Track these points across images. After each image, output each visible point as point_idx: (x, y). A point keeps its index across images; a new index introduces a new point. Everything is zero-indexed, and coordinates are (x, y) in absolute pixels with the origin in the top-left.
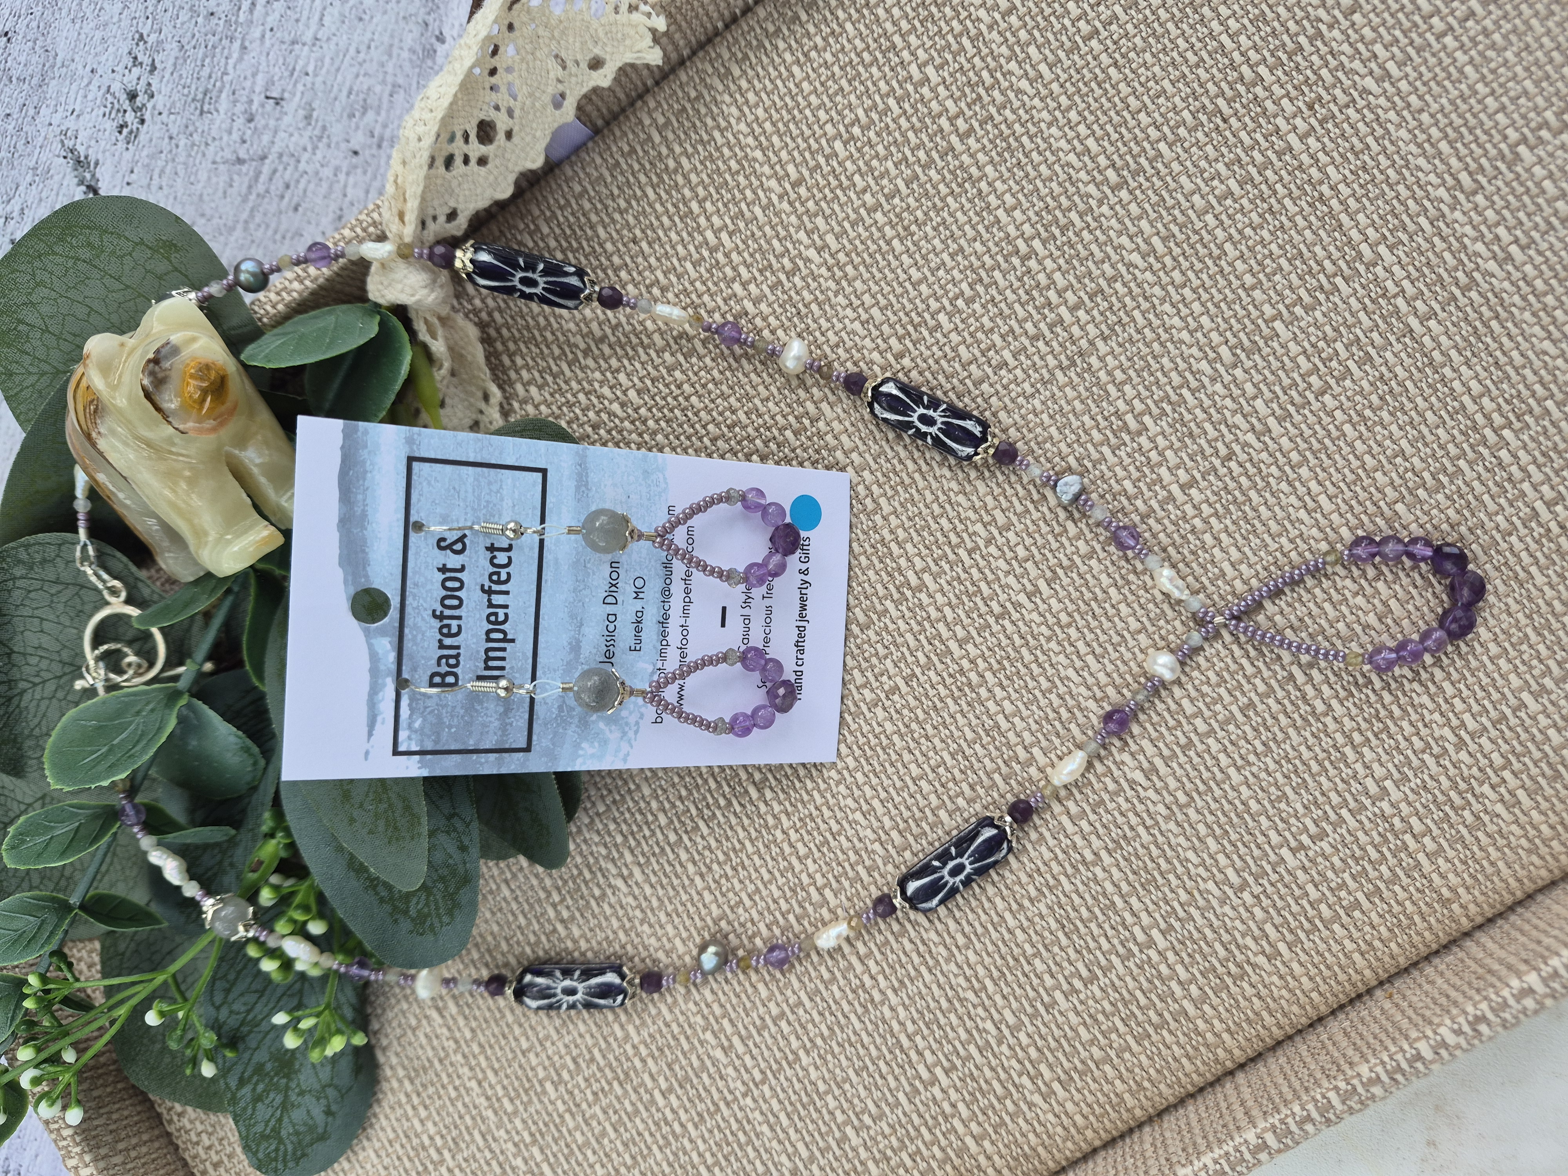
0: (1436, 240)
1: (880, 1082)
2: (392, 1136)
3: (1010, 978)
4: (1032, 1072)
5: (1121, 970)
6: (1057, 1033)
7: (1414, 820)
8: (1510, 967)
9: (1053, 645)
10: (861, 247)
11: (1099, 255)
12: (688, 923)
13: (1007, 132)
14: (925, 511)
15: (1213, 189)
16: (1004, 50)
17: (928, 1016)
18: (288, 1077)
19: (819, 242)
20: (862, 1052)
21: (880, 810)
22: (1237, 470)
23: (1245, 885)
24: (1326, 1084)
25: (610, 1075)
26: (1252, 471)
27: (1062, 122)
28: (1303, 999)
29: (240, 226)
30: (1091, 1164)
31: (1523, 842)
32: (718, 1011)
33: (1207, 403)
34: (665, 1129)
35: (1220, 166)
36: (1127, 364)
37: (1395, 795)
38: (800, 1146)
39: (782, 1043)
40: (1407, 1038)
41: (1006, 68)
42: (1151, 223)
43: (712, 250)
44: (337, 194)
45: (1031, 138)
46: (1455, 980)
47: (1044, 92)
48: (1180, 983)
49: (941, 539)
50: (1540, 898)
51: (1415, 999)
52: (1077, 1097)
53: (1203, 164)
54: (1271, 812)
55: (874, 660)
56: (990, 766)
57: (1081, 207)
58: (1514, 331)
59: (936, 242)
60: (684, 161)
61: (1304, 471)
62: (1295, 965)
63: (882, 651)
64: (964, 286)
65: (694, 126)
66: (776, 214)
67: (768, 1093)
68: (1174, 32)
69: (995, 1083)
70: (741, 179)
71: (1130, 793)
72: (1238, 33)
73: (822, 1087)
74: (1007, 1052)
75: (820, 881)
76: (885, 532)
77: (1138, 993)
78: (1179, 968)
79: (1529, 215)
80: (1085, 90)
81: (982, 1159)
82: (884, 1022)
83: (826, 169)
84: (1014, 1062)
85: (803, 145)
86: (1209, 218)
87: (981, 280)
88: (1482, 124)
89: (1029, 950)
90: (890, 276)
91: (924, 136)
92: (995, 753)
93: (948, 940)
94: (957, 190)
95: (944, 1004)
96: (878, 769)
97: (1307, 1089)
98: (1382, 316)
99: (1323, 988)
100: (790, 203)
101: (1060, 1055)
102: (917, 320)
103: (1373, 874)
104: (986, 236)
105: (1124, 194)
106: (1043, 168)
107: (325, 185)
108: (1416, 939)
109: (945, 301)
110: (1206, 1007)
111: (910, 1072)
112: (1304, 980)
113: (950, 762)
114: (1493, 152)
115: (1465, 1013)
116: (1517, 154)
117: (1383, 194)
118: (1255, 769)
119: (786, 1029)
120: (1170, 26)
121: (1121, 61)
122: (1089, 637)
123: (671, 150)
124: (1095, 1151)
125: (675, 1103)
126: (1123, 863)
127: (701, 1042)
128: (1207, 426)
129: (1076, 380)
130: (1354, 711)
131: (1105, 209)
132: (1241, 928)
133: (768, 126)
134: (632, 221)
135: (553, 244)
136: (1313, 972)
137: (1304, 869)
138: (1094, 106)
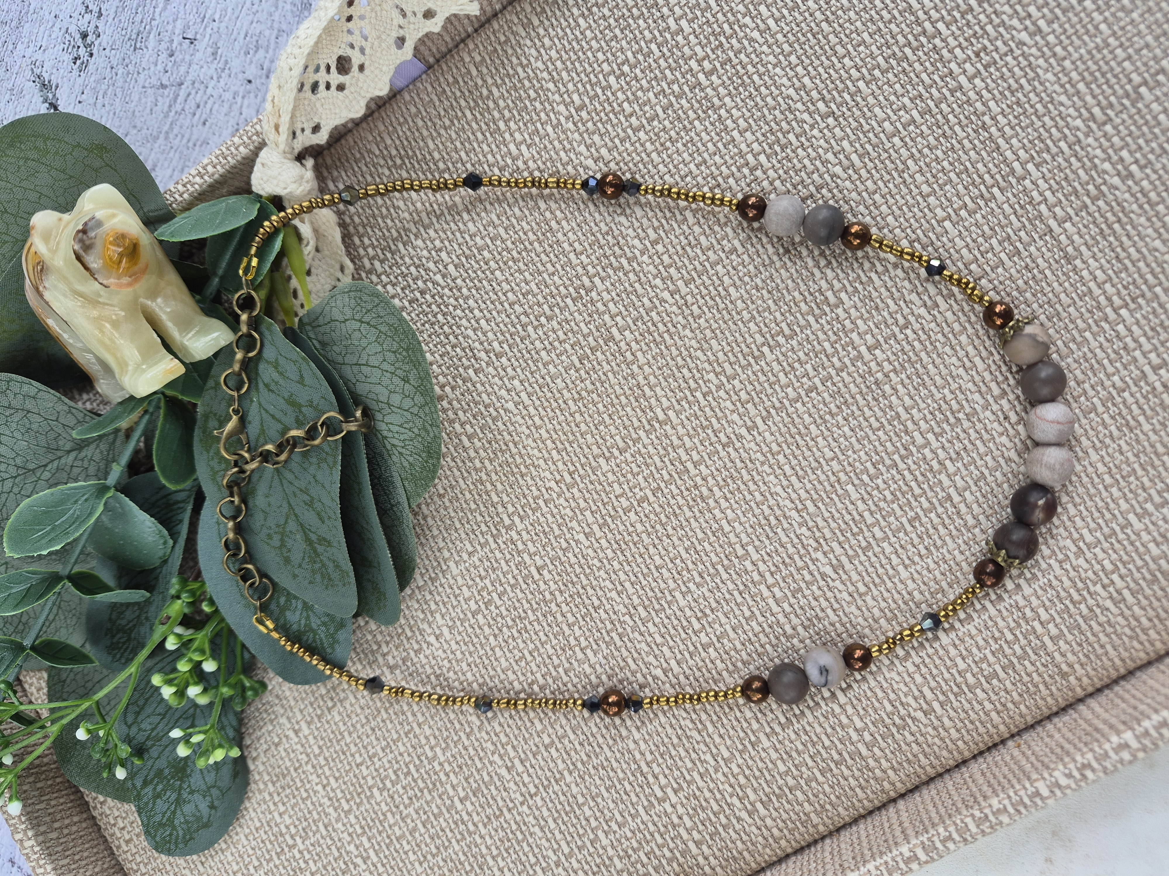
0: (1073, 160)
1: (625, 797)
2: (258, 824)
3: (725, 721)
4: (741, 794)
5: (811, 719)
6: (761, 765)
7: (1041, 611)
8: (1111, 727)
9: (766, 468)
10: (626, 158)
11: (810, 168)
12: (484, 671)
13: (742, 71)
14: (672, 363)
15: (900, 118)
16: (741, 8)
17: (662, 749)
18: (181, 779)
19: (596, 155)
20: (612, 774)
22: (911, 336)
23: (908, 656)
24: (965, 812)
25: (422, 785)
26: (923, 337)
27: (785, 63)
28: (951, 746)
29: (162, 136)
30: (784, 866)
31: (1127, 630)
32: (504, 740)
34: (462, 827)
35: (906, 100)
37: (1027, 591)
38: (563, 843)
39: (552, 765)
40: (1029, 779)
41: (743, 21)
42: (851, 143)
43: (514, 159)
44: (235, 112)
45: (760, 76)
46: (1069, 735)
47: (771, 41)
48: (856, 730)
49: (683, 385)
50: (1138, 674)
51: (1037, 749)
52: (775, 814)
53: (892, 98)
55: (629, 476)
56: (715, 559)
57: (798, 130)
58: (1133, 232)
59: (685, 155)
60: (495, 90)
61: (964, 339)
62: (946, 720)
63: (636, 470)
64: (705, 189)
65: (503, 63)
66: (563, 132)
67: (540, 803)
69: (712, 801)
70: (537, 104)
71: (822, 583)
73: (581, 800)
74: (723, 779)
75: (584, 644)
76: (640, 378)
77: (824, 737)
78: (855, 718)
79: (1147, 142)
80: (803, 39)
81: (700, 859)
82: (629, 752)
83: (603, 98)
84: (727, 786)
85: (585, 79)
86: (896, 140)
87: (719, 185)
88: (1112, 70)
91: (677, 74)
92: (719, 549)
94: (702, 115)
95: (675, 741)
96: (630, 559)
97: (950, 816)
98: (1029, 219)
99: (967, 738)
100: (575, 124)
101: (762, 782)
103: (1008, 651)
104: (724, 151)
105: (831, 120)
106: (769, 99)
107: (226, 105)
108: (1040, 702)
110: (876, 750)
111: (648, 791)
112: (953, 731)
113: (685, 555)
114: (1120, 92)
115: (1074, 760)
116: (1139, 93)
117: (1033, 123)
118: (918, 568)
119: (555, 754)
121: (832, 18)
122: (794, 462)
123: (485, 81)
124: (787, 856)
125: (470, 808)
126: (815, 637)
127: (491, 763)
128: (890, 302)
131: (816, 132)
132: (905, 689)
133: (559, 64)
134: (454, 136)
135: (394, 152)
136: (960, 725)
137: (955, 646)
138: (810, 52)
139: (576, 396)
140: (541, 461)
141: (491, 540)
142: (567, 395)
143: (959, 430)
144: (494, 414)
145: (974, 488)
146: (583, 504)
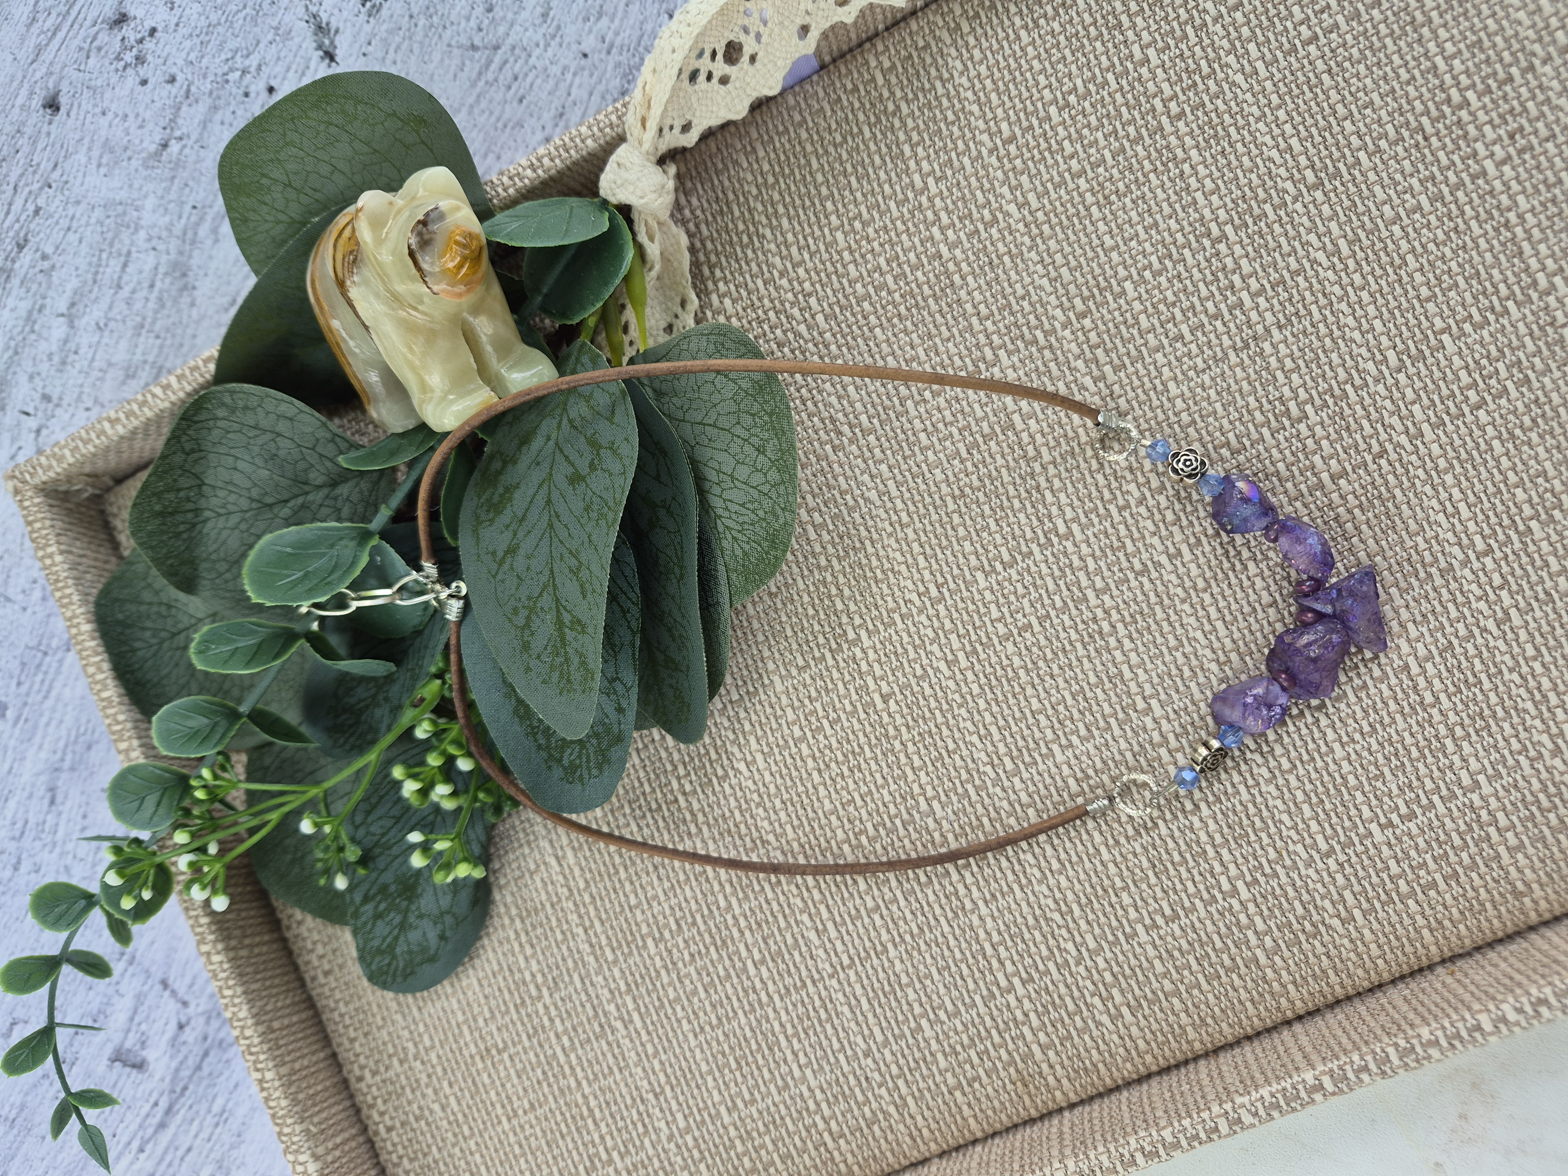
1: (960, 982)
2: (496, 968)
3: (1096, 905)
4: (1104, 993)
5: (1203, 914)
6: (1133, 962)
7: (1500, 815)
9: (1186, 606)
10: (1060, 209)
11: (1286, 248)
12: (801, 812)
13: (1216, 120)
14: (1083, 465)
15: (1404, 202)
16: (1225, 43)
17: (1014, 929)
18: (410, 900)
19: (1020, 199)
20: (947, 953)
21: (997, 737)
22: (1386, 467)
23: (1332, 851)
24: (1386, 1039)
25: (708, 939)
26: (1400, 471)
27: (1270, 118)
28: (1368, 964)
30: (1145, 1087)
32: (818, 897)
33: (1368, 401)
34: (752, 996)
35: (1414, 181)
36: (1297, 354)
37: (1486, 789)
38: (876, 1030)
39: (873, 935)
40: (1469, 1009)
41: (1225, 60)
42: (1340, 225)
43: (918, 193)
44: (562, 91)
45: (1238, 129)
46: (1520, 966)
47: (1257, 88)
48: (1256, 932)
49: (1095, 494)
51: (1477, 978)
52: (1143, 1023)
53: (1398, 177)
54: (1367, 788)
55: (1012, 598)
56: (1107, 710)
57: (1276, 200)
59: (1133, 214)
60: (904, 106)
61: (1449, 479)
62: (1366, 932)
63: (1021, 590)
64: (1154, 258)
65: (918, 74)
66: (983, 167)
67: (853, 978)
68: (1391, 47)
69: (1068, 1000)
70: (955, 129)
72: (1453, 57)
73: (904, 980)
74: (1084, 973)
75: (930, 793)
76: (1042, 480)
77: (1215, 937)
78: (1258, 920)
80: (1296, 91)
81: (1044, 1066)
82: (972, 928)
83: (1038, 131)
84: (1088, 983)
85: (1019, 106)
86: (1396, 229)
87: (1170, 256)
89: (1119, 884)
90: (1084, 240)
91: (1136, 113)
92: (1114, 699)
93: (1043, 864)
94: (1161, 168)
95: (1031, 921)
96: (1001, 698)
97: (1366, 1043)
98: (1547, 344)
99: (1389, 956)
100: (999, 159)
101: (1133, 983)
102: (1103, 284)
103: (1453, 858)
104: (1181, 215)
105: (1319, 195)
106: (1245, 159)
107: (552, 82)
108: (1485, 924)
109: (1133, 270)
110: (1277, 959)
111: (989, 978)
112: (1373, 946)
113: (1070, 701)
115: (1528, 994)
118: (1358, 747)
119: (878, 922)
120: (1388, 41)
121: (1335, 69)
122: (1222, 604)
123: (892, 93)
124: (1149, 1076)
125: (765, 974)
126: (1220, 816)
127: (797, 923)
128: (1365, 423)
129: (1247, 362)
130: (1460, 707)
131: (1298, 206)
132: (1322, 890)
133: (988, 82)
134: (845, 156)
135: (766, 167)
136: (1382, 940)
137: (1389, 844)
138: (1303, 108)
139: (957, 492)
140: (903, 568)
141: (828, 656)
142: (945, 489)
143: (1428, 588)
144: (851, 503)
145: (1438, 659)
146: (948, 625)
